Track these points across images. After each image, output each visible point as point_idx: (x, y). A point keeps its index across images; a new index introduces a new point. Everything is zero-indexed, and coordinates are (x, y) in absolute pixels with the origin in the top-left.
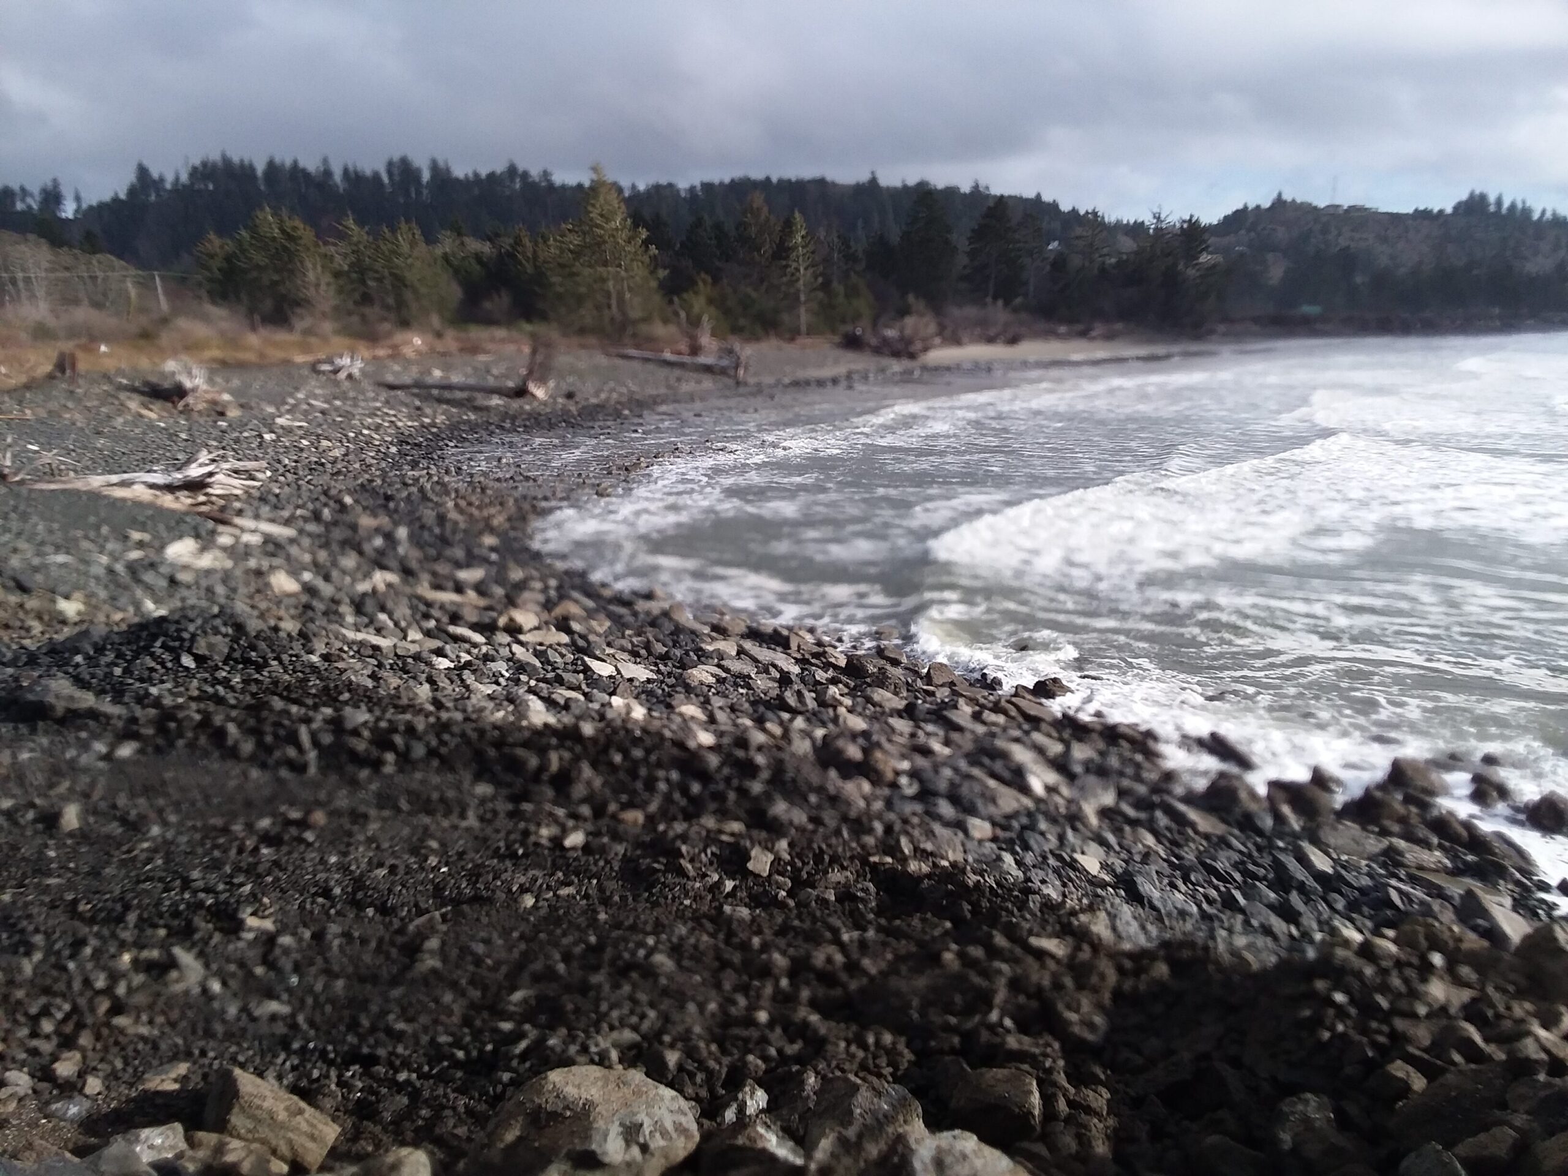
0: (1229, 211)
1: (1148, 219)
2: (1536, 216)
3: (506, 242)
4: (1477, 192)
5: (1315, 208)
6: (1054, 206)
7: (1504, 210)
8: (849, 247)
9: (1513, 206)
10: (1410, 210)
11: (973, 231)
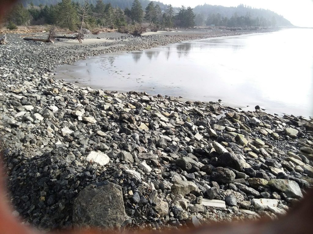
0: (196, 6)
1: (181, 7)
2: (252, 8)
3: (43, 7)
4: (242, 4)
5: (212, 6)
6: (162, 4)
7: (247, 7)
8: (120, 10)
9: (248, 7)
10: (230, 7)
11: (147, 7)
